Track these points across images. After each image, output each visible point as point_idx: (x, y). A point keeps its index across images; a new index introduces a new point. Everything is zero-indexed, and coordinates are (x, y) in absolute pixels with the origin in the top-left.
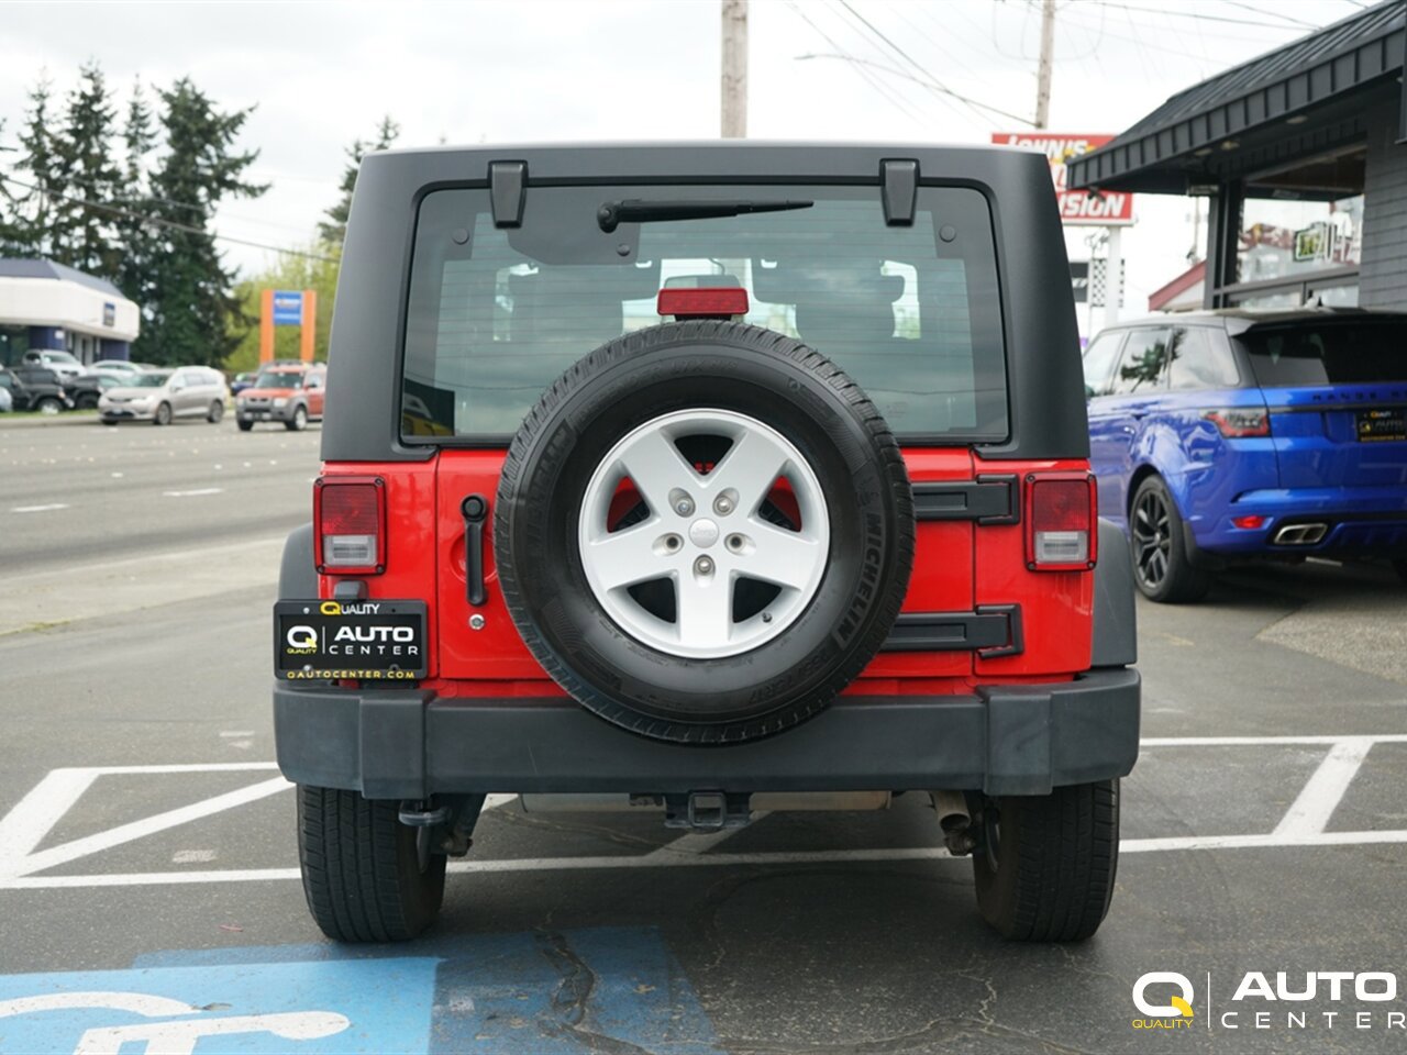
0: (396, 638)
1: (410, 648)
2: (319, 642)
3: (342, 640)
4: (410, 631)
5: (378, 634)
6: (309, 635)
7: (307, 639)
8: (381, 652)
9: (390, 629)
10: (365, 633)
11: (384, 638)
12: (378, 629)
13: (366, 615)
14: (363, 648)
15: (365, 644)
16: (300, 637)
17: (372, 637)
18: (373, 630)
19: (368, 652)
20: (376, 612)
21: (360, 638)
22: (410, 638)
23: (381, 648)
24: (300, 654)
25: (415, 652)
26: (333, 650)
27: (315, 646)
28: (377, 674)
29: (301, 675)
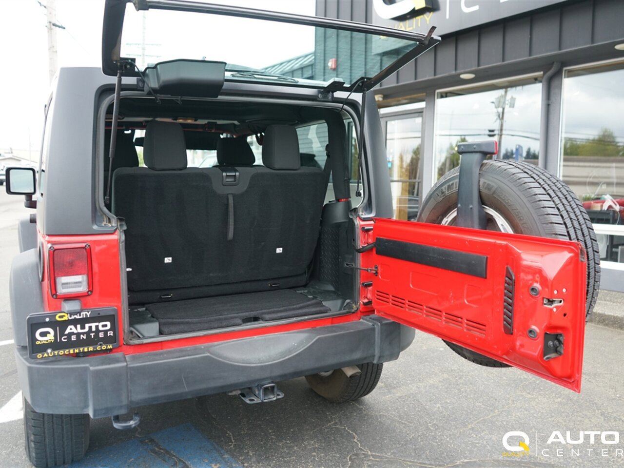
0: (101, 328)
1: (109, 332)
2: (55, 336)
3: (69, 333)
4: (108, 324)
5: (90, 328)
6: (49, 333)
7: (48, 335)
8: (93, 337)
9: (97, 324)
10: (83, 327)
11: (94, 329)
12: (90, 325)
13: (83, 318)
14: (82, 336)
15: (83, 333)
16: (43, 334)
17: (87, 330)
18: (87, 326)
19: (85, 338)
20: (88, 316)
21: (80, 331)
22: (109, 327)
23: (92, 335)
24: (44, 343)
25: (112, 335)
26: (64, 339)
27: (53, 338)
28: (91, 349)
29: (46, 355)
